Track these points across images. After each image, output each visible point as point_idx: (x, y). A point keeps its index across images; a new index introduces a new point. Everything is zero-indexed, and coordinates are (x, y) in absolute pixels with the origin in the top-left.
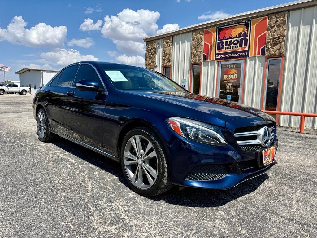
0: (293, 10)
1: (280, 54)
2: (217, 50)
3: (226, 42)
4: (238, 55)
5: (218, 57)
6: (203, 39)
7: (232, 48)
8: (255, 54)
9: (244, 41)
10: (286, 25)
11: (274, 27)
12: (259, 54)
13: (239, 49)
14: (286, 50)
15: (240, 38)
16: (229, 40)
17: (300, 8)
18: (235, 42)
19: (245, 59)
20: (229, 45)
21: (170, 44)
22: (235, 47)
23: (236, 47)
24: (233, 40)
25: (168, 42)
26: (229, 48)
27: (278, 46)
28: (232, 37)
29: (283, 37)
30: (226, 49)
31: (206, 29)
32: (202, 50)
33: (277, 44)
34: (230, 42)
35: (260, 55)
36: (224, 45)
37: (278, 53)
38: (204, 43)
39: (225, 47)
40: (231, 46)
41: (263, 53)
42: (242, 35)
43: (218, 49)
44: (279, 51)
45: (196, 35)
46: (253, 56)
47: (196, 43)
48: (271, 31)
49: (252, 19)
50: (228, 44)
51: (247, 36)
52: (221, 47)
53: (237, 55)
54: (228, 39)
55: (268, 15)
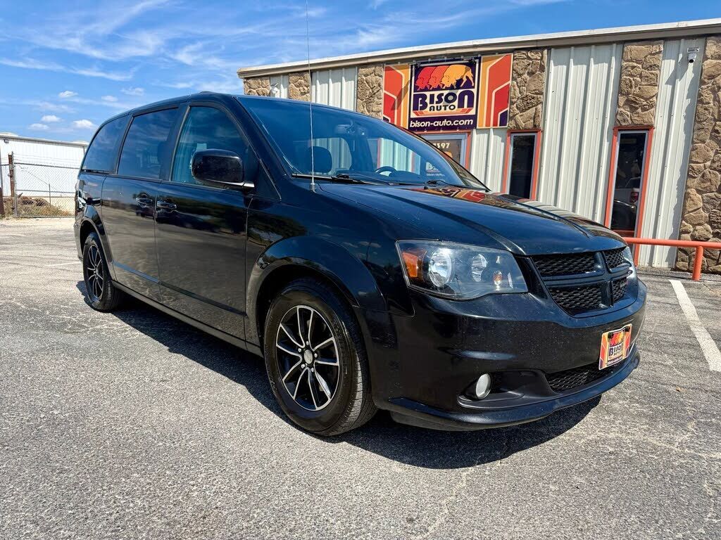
0: (557, 47)
1: (535, 126)
2: (414, 110)
3: (432, 96)
4: (456, 123)
5: (415, 125)
6: (383, 85)
7: (443, 108)
8: (488, 124)
10: (545, 74)
11: (523, 74)
12: (495, 124)
13: (457, 111)
14: (545, 120)
15: (460, 91)
16: (436, 93)
17: (569, 46)
18: (451, 98)
19: (470, 133)
20: (437, 103)
21: (305, 88)
22: (450, 108)
23: (452, 107)
24: (446, 92)
25: (300, 85)
27: (531, 112)
28: (444, 88)
29: (539, 96)
30: (430, 110)
31: (387, 64)
32: (382, 107)
33: (529, 108)
34: (440, 96)
35: (498, 127)
36: (428, 101)
37: (530, 124)
38: (385, 94)
39: (429, 106)
40: (441, 104)
41: (503, 122)
42: (462, 84)
43: (415, 108)
44: (532, 121)
45: (366, 75)
46: (484, 127)
47: (368, 92)
48: (517, 83)
49: (482, 55)
50: (436, 99)
51: (474, 87)
52: (420, 105)
53: (452, 123)
54: (434, 90)
55: (513, 51)
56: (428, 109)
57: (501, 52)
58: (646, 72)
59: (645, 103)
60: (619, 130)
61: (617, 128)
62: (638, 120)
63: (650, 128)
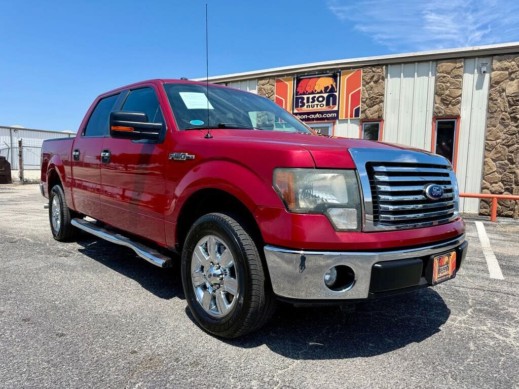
0: (392, 64)
1: (379, 117)
2: (296, 108)
3: (308, 98)
4: (325, 116)
6: (275, 91)
7: (316, 106)
8: (346, 116)
9: (331, 98)
10: (385, 82)
11: (370, 82)
12: (351, 116)
13: (325, 108)
14: (385, 113)
15: (327, 94)
16: (311, 96)
17: (400, 63)
18: (321, 99)
19: (334, 123)
20: (311, 102)
22: (320, 106)
23: (322, 105)
24: (317, 96)
26: (312, 107)
27: (376, 107)
28: (316, 92)
29: (381, 97)
30: (307, 107)
31: (278, 77)
33: (375, 105)
34: (313, 98)
36: (305, 101)
37: (375, 116)
38: (276, 97)
39: (306, 104)
40: (315, 103)
42: (329, 90)
43: (297, 106)
44: (377, 114)
45: (263, 85)
46: (344, 118)
48: (366, 88)
49: (342, 70)
50: (311, 100)
51: (336, 92)
52: (300, 104)
53: (322, 116)
54: (309, 94)
55: (362, 67)
56: (305, 106)
57: (354, 68)
58: (454, 80)
59: (453, 101)
60: (437, 119)
61: (435, 118)
62: (449, 112)
63: (458, 117)
